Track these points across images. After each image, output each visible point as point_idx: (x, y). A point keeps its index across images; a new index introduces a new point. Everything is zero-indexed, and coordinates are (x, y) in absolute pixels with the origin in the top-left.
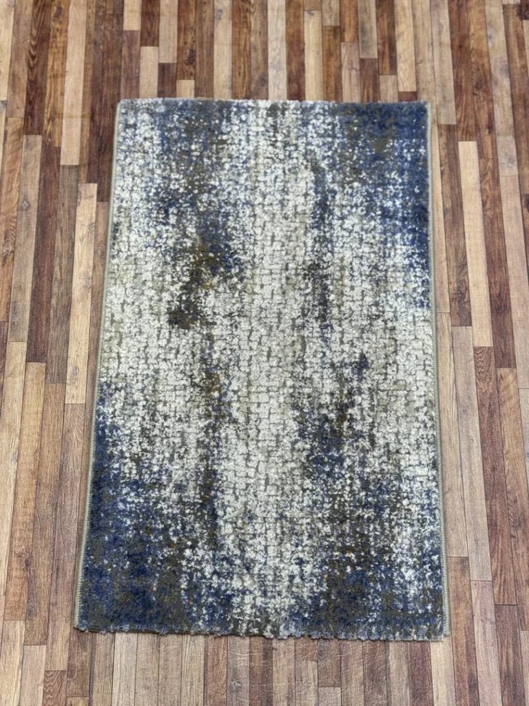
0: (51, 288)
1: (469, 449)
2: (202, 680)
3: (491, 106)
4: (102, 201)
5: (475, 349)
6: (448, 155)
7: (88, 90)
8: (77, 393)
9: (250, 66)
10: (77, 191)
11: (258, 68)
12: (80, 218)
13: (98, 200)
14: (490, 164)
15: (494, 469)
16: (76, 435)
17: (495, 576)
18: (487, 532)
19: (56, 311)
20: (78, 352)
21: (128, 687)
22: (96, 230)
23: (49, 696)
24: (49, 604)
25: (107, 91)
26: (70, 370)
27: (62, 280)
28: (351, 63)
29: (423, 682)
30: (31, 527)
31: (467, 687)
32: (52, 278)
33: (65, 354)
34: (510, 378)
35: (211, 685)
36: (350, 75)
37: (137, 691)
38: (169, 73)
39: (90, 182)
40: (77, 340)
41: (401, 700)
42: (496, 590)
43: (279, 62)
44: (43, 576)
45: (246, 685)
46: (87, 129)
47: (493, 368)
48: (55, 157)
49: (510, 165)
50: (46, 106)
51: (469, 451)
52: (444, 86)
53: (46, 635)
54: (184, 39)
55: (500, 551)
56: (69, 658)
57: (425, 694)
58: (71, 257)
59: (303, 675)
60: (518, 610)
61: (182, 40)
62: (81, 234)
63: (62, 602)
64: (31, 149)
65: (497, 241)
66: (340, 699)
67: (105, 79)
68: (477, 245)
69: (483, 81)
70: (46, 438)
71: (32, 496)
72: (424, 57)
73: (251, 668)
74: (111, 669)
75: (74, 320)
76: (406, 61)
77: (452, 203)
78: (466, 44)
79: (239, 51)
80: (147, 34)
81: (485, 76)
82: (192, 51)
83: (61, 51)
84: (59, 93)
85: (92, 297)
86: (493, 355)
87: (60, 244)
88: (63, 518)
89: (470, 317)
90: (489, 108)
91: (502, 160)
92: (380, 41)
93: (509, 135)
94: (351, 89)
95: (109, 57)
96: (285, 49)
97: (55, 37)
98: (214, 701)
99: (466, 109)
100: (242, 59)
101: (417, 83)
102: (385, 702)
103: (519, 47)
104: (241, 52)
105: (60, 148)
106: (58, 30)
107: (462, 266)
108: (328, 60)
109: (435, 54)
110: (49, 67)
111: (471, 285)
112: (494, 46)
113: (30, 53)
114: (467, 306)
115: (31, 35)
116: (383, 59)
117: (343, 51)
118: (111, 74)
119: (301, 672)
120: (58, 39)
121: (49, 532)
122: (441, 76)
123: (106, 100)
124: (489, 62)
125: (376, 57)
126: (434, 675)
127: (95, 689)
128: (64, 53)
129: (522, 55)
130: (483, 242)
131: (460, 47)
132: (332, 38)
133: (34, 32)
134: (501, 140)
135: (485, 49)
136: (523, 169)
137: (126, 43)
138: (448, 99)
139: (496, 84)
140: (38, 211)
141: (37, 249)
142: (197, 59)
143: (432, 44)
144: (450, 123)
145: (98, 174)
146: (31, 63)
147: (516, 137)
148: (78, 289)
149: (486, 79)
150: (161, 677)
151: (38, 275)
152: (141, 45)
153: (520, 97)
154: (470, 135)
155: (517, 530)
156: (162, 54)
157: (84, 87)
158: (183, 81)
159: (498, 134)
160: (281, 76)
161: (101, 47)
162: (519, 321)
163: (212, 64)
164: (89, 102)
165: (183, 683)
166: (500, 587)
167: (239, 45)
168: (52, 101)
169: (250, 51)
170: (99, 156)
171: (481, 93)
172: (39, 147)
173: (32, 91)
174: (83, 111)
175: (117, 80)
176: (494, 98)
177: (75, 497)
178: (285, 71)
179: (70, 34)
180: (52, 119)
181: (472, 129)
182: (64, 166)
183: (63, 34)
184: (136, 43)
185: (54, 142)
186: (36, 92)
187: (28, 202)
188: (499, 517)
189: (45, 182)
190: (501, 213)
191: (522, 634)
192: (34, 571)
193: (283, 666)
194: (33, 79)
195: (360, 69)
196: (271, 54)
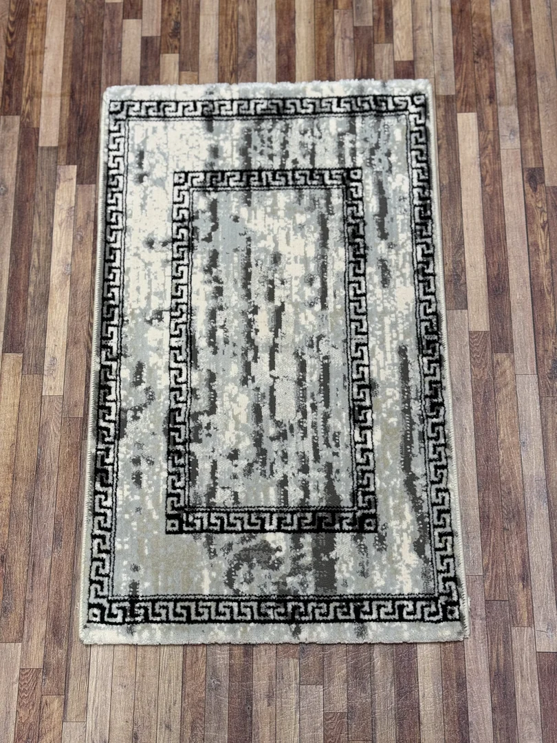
0: (29, 275)
1: (462, 438)
2: (180, 678)
3: (492, 74)
4: (82, 183)
5: (470, 333)
6: (446, 128)
7: (68, 66)
8: (54, 384)
9: (237, 37)
10: (57, 174)
11: (246, 39)
12: (58, 202)
13: (77, 183)
14: (490, 136)
15: (487, 459)
16: (54, 428)
17: (486, 570)
18: (478, 524)
19: (33, 301)
20: (56, 342)
21: (104, 685)
22: (75, 215)
23: (24, 694)
24: (25, 601)
25: (87, 67)
26: (47, 360)
27: (39, 267)
28: (344, 31)
29: (409, 680)
30: (7, 522)
31: (455, 685)
32: (30, 265)
33: (42, 345)
34: (507, 363)
35: (189, 683)
36: (343, 44)
37: (114, 689)
38: (152, 47)
39: (68, 164)
40: (55, 329)
41: (386, 698)
42: (487, 585)
43: (268, 33)
44: (19, 572)
45: (226, 683)
46: (66, 108)
47: (489, 353)
48: (34, 138)
49: (512, 137)
50: (24, 84)
51: (462, 441)
52: (443, 54)
53: (21, 632)
54: (168, 10)
55: (492, 544)
56: (45, 656)
57: (410, 692)
58: (49, 243)
59: (285, 672)
60: (510, 606)
61: (166, 12)
62: (59, 219)
63: (39, 599)
64: (8, 131)
65: (496, 218)
66: (322, 697)
67: (86, 55)
68: (474, 223)
69: (485, 48)
70: (23, 432)
71: (8, 490)
72: (422, 23)
73: (231, 666)
74: (87, 667)
75: (52, 308)
76: (403, 27)
77: (449, 178)
78: (467, 8)
79: (226, 21)
80: (129, 6)
81: (487, 42)
82: (177, 23)
83: (40, 26)
84: (38, 71)
85: (71, 284)
86: (489, 340)
87: (38, 230)
88: (39, 514)
89: (466, 300)
90: (490, 77)
91: (504, 131)
92: (376, 8)
93: (511, 104)
94: (344, 59)
95: (90, 31)
96: (274, 18)
97: (34, 12)
98: (193, 700)
99: (466, 77)
100: (229, 30)
101: (415, 51)
102: (369, 700)
103: (524, 9)
104: (229, 23)
105: (38, 129)
106: (37, 4)
107: (459, 245)
108: (320, 29)
109: (434, 20)
110: (28, 44)
111: (467, 265)
112: (497, 11)
113: (8, 29)
114: (463, 288)
115: (10, 10)
116: (378, 27)
117: (336, 19)
118: (92, 49)
119: (282, 669)
120: (37, 14)
121: (25, 527)
122: (439, 44)
123: (86, 77)
124: (491, 27)
125: (371, 24)
126: (420, 673)
127: (71, 688)
128: (44, 29)
129: (527, 19)
130: (482, 219)
131: (461, 11)
132: (324, 5)
133: (13, 7)
134: (502, 110)
135: (487, 13)
136: (526, 141)
137: (108, 17)
138: (447, 67)
139: (498, 50)
140: (16, 196)
141: (14, 235)
142: (182, 32)
143: (431, 9)
144: (449, 94)
145: (78, 156)
146: (10, 40)
147: (519, 107)
148: (56, 276)
149: (488, 46)
150: (138, 675)
151: (15, 262)
152: (124, 18)
153: (524, 63)
154: (470, 105)
155: (510, 522)
156: (146, 27)
157: (64, 63)
158: (167, 55)
159: (500, 104)
160: (270, 47)
161: (82, 21)
162: (518, 303)
163: (198, 36)
164: (68, 80)
165: (161, 681)
166: (491, 583)
167: (226, 15)
168: (30, 79)
169: (237, 22)
170: (79, 136)
171: (482, 61)
172: (17, 128)
173: (10, 69)
174: (62, 89)
175: (98, 56)
176: (496, 64)
177: (52, 492)
178: (275, 41)
179: (50, 8)
180: (30, 98)
181: (472, 99)
182: (42, 148)
183: (43, 9)
184: (118, 16)
185: (33, 123)
186: (14, 70)
187: (5, 186)
188: (491, 509)
189: (23, 165)
190: (501, 189)
191: (513, 631)
192: (9, 567)
193: (264, 663)
194: (11, 56)
195: (354, 38)
196: (260, 24)
